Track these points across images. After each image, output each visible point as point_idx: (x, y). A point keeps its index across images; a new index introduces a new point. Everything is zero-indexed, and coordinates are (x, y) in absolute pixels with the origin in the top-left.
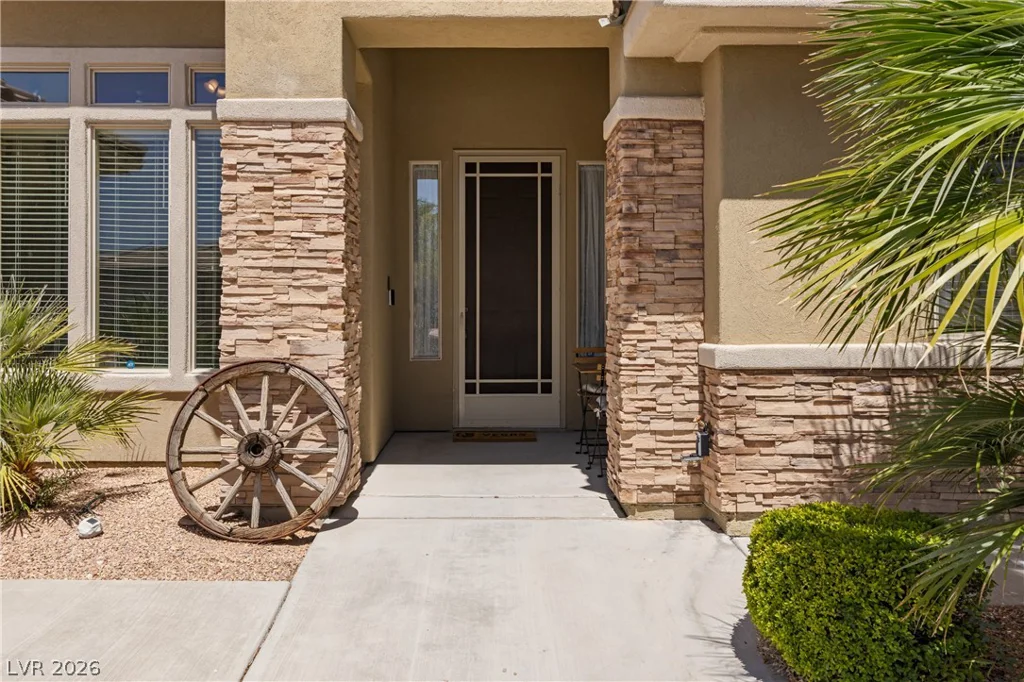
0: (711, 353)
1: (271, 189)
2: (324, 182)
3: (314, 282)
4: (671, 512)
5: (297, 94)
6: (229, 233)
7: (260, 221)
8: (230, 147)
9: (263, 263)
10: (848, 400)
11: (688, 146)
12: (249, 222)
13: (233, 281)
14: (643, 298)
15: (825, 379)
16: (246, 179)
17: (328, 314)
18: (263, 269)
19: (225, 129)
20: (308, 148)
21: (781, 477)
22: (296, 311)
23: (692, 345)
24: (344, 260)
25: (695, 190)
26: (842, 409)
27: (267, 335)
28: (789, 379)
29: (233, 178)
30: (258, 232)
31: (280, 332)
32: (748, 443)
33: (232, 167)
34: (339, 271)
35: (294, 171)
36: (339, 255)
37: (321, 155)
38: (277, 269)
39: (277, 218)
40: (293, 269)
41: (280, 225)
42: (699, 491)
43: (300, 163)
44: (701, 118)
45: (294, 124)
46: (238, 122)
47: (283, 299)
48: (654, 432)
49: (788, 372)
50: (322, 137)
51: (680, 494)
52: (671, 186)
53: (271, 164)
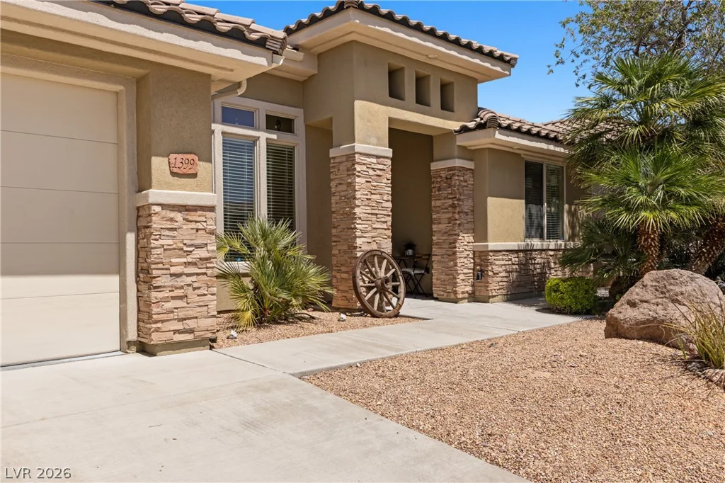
0: (487, 245)
1: (370, 182)
2: (385, 181)
3: (383, 220)
4: (467, 300)
5: (377, 145)
6: (359, 199)
7: (367, 195)
8: (358, 163)
9: (369, 211)
10: (511, 259)
11: (470, 177)
12: (364, 195)
13: (360, 218)
14: (462, 228)
15: (508, 253)
16: (364, 177)
17: (387, 232)
18: (369, 214)
19: (357, 156)
20: (381, 167)
21: (500, 284)
22: (379, 231)
23: (471, 244)
24: (391, 211)
25: (471, 192)
26: (510, 262)
27: (370, 241)
28: (501, 254)
29: (359, 176)
30: (367, 199)
31: (373, 239)
32: (494, 274)
33: (359, 172)
34: (389, 215)
35: (377, 176)
36: (390, 209)
37: (384, 170)
38: (372, 214)
39: (372, 194)
40: (377, 214)
41: (373, 197)
42: (474, 292)
43: (379, 172)
44: (473, 168)
45: (378, 157)
46: (361, 154)
47: (374, 226)
48: (464, 274)
49: (500, 251)
50: (385, 163)
51: (470, 294)
52: (467, 190)
53: (371, 172)
